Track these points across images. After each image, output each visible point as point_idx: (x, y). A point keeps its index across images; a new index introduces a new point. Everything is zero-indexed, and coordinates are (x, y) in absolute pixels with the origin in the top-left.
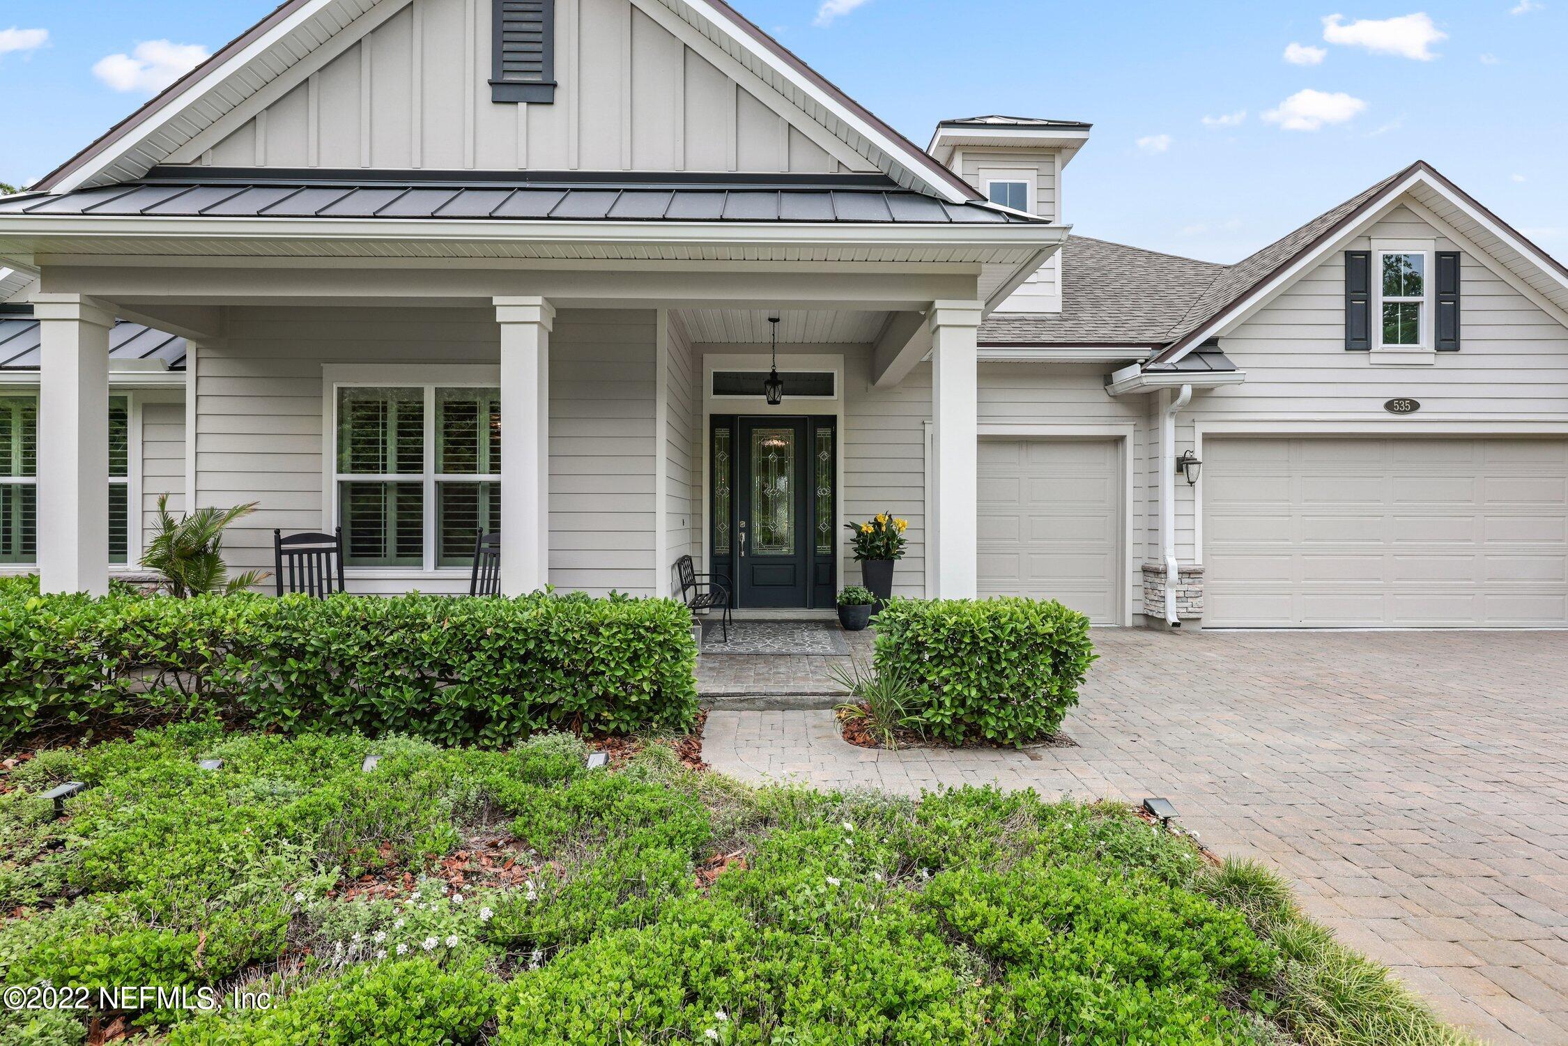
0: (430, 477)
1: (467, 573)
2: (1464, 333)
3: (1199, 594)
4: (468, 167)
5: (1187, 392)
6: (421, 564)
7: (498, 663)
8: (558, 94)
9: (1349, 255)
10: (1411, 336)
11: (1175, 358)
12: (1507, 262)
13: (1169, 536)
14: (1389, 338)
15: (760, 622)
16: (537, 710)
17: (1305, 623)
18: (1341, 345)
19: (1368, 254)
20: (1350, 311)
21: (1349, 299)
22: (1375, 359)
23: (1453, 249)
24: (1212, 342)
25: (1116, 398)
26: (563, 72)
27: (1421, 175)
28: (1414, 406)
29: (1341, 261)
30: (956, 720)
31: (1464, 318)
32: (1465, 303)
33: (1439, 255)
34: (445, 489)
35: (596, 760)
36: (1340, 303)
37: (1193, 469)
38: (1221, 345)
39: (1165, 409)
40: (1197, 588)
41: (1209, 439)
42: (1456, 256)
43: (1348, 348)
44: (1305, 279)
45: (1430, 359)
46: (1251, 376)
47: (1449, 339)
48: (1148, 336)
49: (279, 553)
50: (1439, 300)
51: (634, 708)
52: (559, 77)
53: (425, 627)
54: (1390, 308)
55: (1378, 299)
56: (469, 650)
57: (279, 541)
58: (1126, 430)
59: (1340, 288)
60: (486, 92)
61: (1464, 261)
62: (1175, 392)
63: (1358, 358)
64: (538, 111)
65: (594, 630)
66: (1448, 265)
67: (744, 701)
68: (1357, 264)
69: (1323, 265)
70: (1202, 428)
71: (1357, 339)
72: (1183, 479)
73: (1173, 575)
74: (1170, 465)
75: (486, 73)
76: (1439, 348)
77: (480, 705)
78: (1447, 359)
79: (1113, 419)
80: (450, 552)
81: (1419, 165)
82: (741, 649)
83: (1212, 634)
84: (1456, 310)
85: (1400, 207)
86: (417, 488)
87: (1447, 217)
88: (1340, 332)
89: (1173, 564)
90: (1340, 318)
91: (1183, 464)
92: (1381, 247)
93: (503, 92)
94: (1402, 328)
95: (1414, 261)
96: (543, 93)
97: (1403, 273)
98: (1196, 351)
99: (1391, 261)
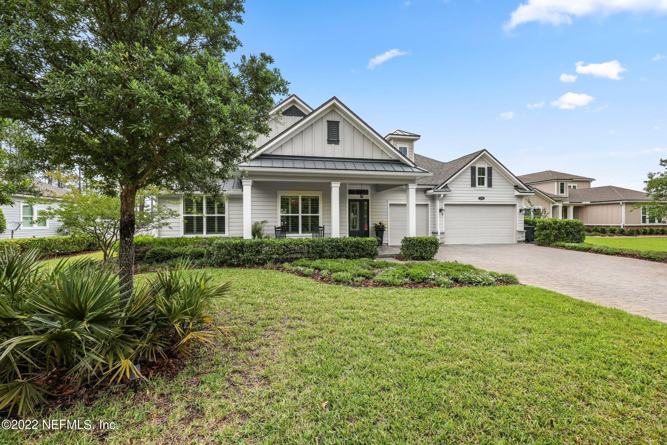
0: (300, 215)
1: (312, 235)
2: (493, 183)
3: (444, 238)
4: (323, 156)
5: (442, 196)
6: (298, 233)
8: (340, 143)
9: (472, 167)
10: (483, 184)
11: (440, 188)
12: (500, 169)
13: (438, 226)
14: (479, 184)
18: (470, 186)
19: (475, 167)
20: (472, 179)
21: (472, 177)
22: (477, 189)
23: (491, 166)
24: (446, 185)
25: (427, 196)
26: (340, 139)
27: (485, 152)
28: (484, 198)
29: (470, 169)
31: (493, 181)
32: (493, 177)
33: (488, 168)
34: (303, 217)
36: (470, 177)
37: (443, 211)
38: (449, 186)
39: (437, 198)
40: (444, 236)
41: (446, 205)
42: (491, 168)
44: (463, 172)
45: (486, 189)
46: (455, 192)
47: (490, 185)
48: (433, 183)
49: (276, 231)
50: (488, 177)
54: (479, 178)
55: (477, 176)
57: (276, 228)
58: (429, 203)
59: (470, 174)
60: (326, 142)
61: (493, 169)
62: (440, 195)
63: (473, 188)
64: (336, 145)
66: (490, 169)
68: (473, 169)
69: (467, 169)
70: (445, 203)
71: (473, 185)
72: (441, 213)
73: (439, 234)
74: (438, 210)
75: (326, 138)
76: (488, 187)
78: (490, 189)
79: (426, 200)
80: (303, 230)
81: (484, 150)
83: (446, 246)
84: (491, 179)
85: (481, 158)
86: (297, 217)
87: (489, 160)
88: (470, 183)
89: (439, 232)
90: (470, 180)
91: (441, 210)
92: (478, 166)
93: (330, 142)
94: (481, 182)
95: (484, 169)
96: (337, 142)
97: (482, 171)
98: (443, 187)
99: (479, 168)
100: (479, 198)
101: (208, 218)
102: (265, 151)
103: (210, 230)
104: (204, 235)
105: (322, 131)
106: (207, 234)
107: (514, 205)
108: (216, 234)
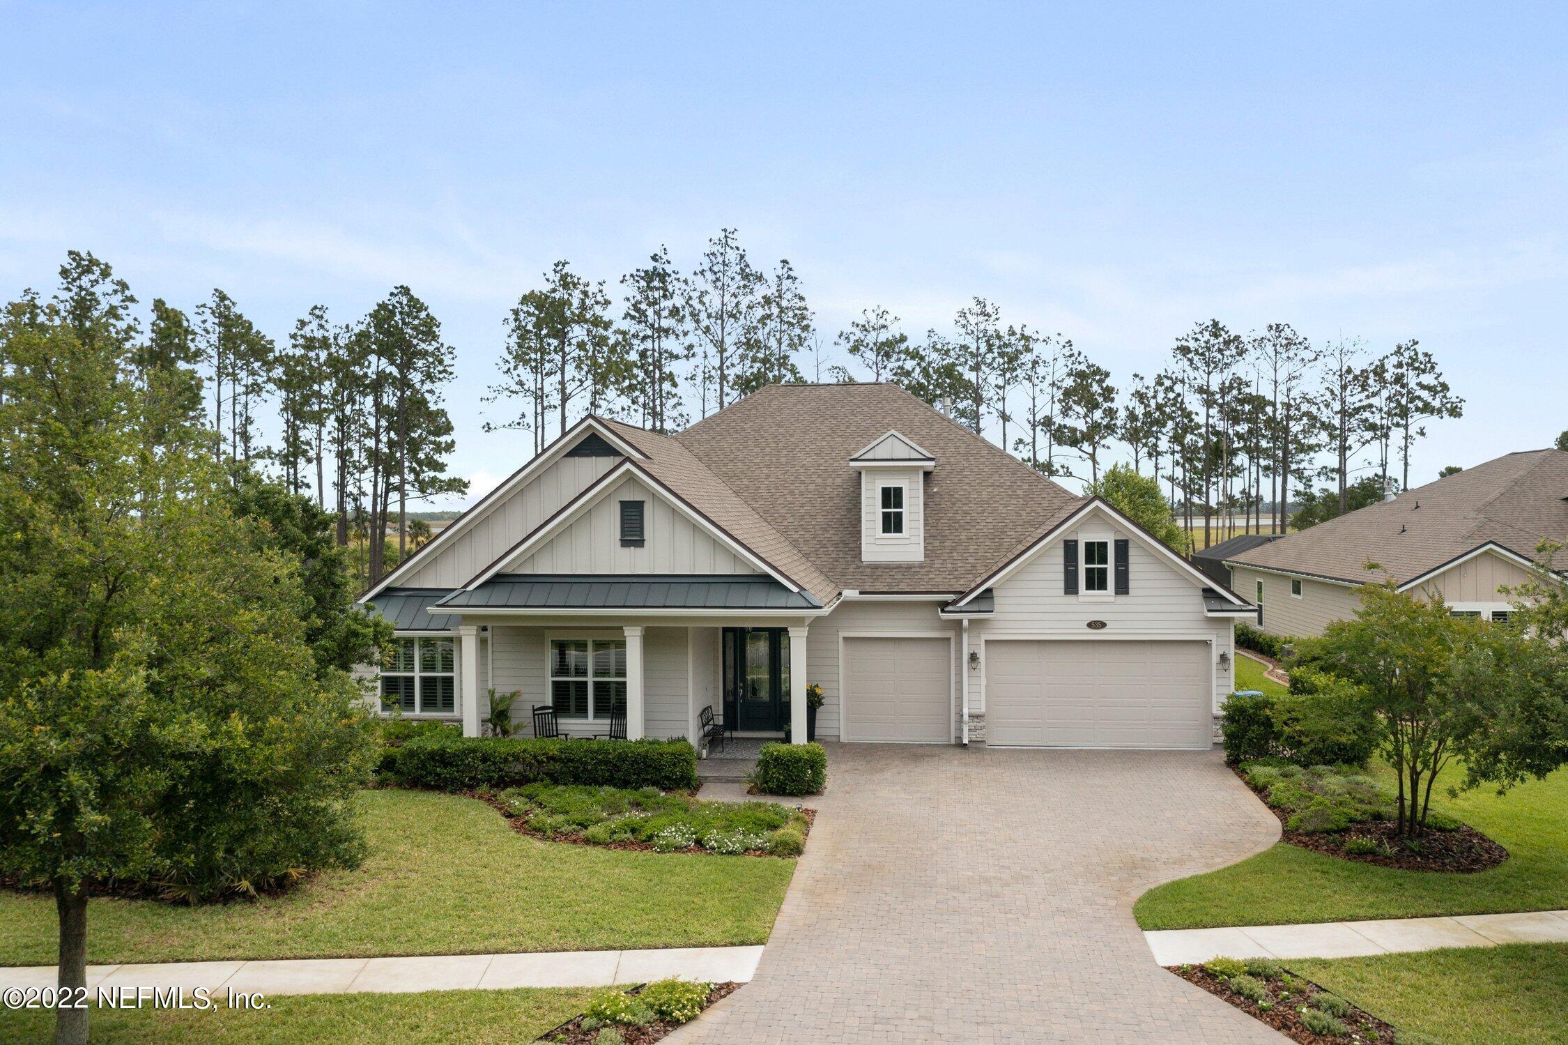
0: (590, 679)
1: (608, 721)
2: (1132, 584)
3: (981, 728)
4: (612, 572)
5: (965, 623)
6: (587, 718)
7: (632, 765)
8: (646, 543)
9: (1066, 542)
10: (1102, 586)
11: (962, 603)
13: (966, 697)
14: (1089, 587)
15: (752, 739)
16: (645, 780)
17: (1049, 744)
18: (1062, 591)
19: (1076, 542)
20: (1067, 572)
21: (1066, 567)
22: (1082, 599)
23: (1123, 538)
24: (989, 590)
26: (647, 534)
27: (1097, 503)
28: (1103, 625)
29: (1062, 545)
30: (777, 786)
31: (1131, 576)
32: (1131, 567)
33: (1116, 542)
34: (596, 684)
35: (663, 794)
36: (1062, 568)
38: (995, 593)
40: (983, 724)
41: (987, 643)
42: (1126, 542)
43: (1066, 593)
44: (1040, 556)
45: (1112, 599)
46: (1013, 609)
47: (1123, 587)
49: (534, 715)
50: (1117, 566)
51: (675, 780)
52: (646, 537)
53: (609, 753)
54: (1089, 571)
55: (1082, 566)
56: (624, 761)
58: (949, 635)
59: (1061, 560)
60: (619, 543)
61: (1131, 545)
63: (1071, 598)
64: (639, 550)
65: (661, 755)
66: (1122, 547)
67: (718, 779)
68: (1070, 548)
69: (1051, 547)
70: (984, 637)
71: (1071, 587)
72: (973, 665)
73: (965, 718)
74: (966, 657)
75: (618, 536)
76: (1117, 593)
77: (628, 778)
78: (1122, 599)
80: (599, 712)
81: (1097, 498)
82: (728, 757)
83: (992, 749)
84: (1126, 572)
86: (585, 684)
88: (1062, 584)
89: (966, 712)
90: (1062, 577)
91: (973, 657)
92: (1083, 539)
93: (625, 543)
94: (1096, 581)
95: (1104, 545)
96: (640, 543)
97: (1096, 551)
98: (977, 598)
99: (1089, 546)
100: (1090, 625)
101: (425, 681)
102: (502, 568)
103: (428, 703)
104: (417, 712)
105: (610, 523)
106: (422, 710)
107: (1206, 644)
108: (441, 711)
